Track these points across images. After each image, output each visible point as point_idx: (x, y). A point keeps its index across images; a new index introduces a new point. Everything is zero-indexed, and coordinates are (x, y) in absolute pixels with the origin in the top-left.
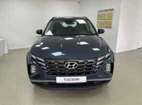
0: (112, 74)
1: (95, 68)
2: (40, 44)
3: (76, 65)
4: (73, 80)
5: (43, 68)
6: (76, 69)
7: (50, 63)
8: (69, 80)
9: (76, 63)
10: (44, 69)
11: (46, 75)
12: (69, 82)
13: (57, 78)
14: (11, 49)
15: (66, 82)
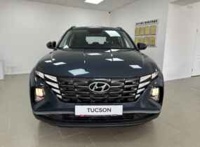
0: (161, 105)
1: (136, 92)
2: (51, 60)
3: (107, 87)
4: (101, 110)
5: (54, 92)
6: (107, 93)
7: (66, 83)
8: (95, 110)
9: (106, 84)
10: (56, 93)
11: (59, 102)
12: (95, 114)
13: (76, 107)
14: (9, 74)
15: (90, 114)
